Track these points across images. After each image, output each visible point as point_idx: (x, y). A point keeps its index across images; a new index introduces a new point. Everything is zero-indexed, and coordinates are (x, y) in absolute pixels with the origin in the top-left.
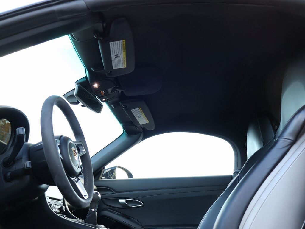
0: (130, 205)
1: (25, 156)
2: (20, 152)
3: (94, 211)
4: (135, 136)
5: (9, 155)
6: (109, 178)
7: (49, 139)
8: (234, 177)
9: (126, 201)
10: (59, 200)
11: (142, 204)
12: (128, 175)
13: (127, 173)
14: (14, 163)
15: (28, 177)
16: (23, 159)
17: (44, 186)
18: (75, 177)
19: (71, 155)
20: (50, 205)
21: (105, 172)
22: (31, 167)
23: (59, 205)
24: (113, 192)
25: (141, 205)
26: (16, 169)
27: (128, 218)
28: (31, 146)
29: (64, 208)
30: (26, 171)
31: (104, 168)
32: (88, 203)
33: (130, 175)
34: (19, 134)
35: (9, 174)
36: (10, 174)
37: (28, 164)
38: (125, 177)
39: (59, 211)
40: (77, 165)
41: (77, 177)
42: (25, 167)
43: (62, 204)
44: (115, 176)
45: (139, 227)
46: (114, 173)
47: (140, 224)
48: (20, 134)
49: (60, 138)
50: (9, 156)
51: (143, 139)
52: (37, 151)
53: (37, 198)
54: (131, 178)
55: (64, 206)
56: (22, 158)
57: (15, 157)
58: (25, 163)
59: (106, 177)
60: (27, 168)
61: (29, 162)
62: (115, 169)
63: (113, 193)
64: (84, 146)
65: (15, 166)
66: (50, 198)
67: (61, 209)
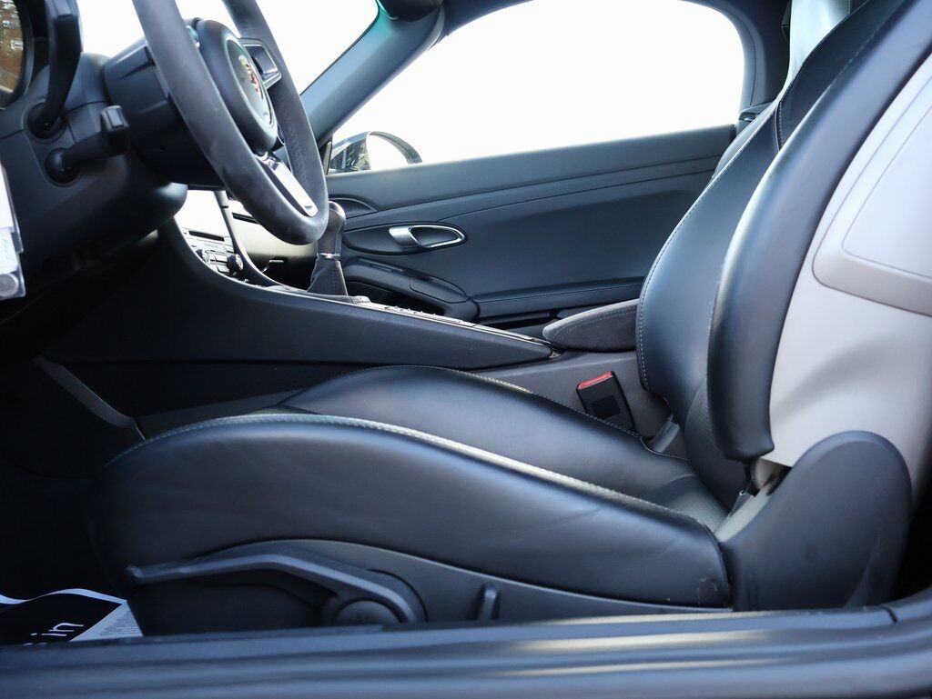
0: (427, 242)
1: (93, 96)
2: (73, 83)
3: (333, 260)
4: (420, 24)
5: (42, 97)
6: (348, 168)
7: (166, 24)
8: (743, 127)
9: (414, 231)
10: (221, 239)
11: (461, 237)
12: (408, 158)
13: (402, 151)
14: (65, 124)
15: (120, 162)
16: (90, 107)
17: (174, 189)
18: (267, 153)
19: (242, 80)
20: (200, 253)
21: (335, 152)
22: (126, 124)
23: (222, 254)
24: (369, 209)
25: (459, 240)
26: (78, 140)
27: (424, 278)
28: (102, 62)
29: (238, 260)
30: (112, 141)
31: (331, 140)
32: (321, 227)
33: (411, 154)
34: (61, 17)
35: (58, 158)
36: (62, 156)
37: (114, 116)
38: (398, 162)
39: (227, 270)
40: (266, 113)
41: (271, 155)
42: (109, 127)
43: (232, 249)
44: (367, 163)
45: (460, 299)
46: (361, 155)
47: (459, 291)
48: (61, 13)
49: (195, 23)
50: (44, 100)
51: (446, 31)
52: (127, 75)
53: (154, 234)
54: (415, 162)
55: (237, 255)
56: (84, 105)
57: (64, 102)
58: (104, 114)
59: (339, 168)
60: (113, 127)
61: (117, 109)
62: (364, 141)
63: (368, 212)
64: (273, 57)
65: (71, 131)
66: (193, 233)
67: (231, 264)
